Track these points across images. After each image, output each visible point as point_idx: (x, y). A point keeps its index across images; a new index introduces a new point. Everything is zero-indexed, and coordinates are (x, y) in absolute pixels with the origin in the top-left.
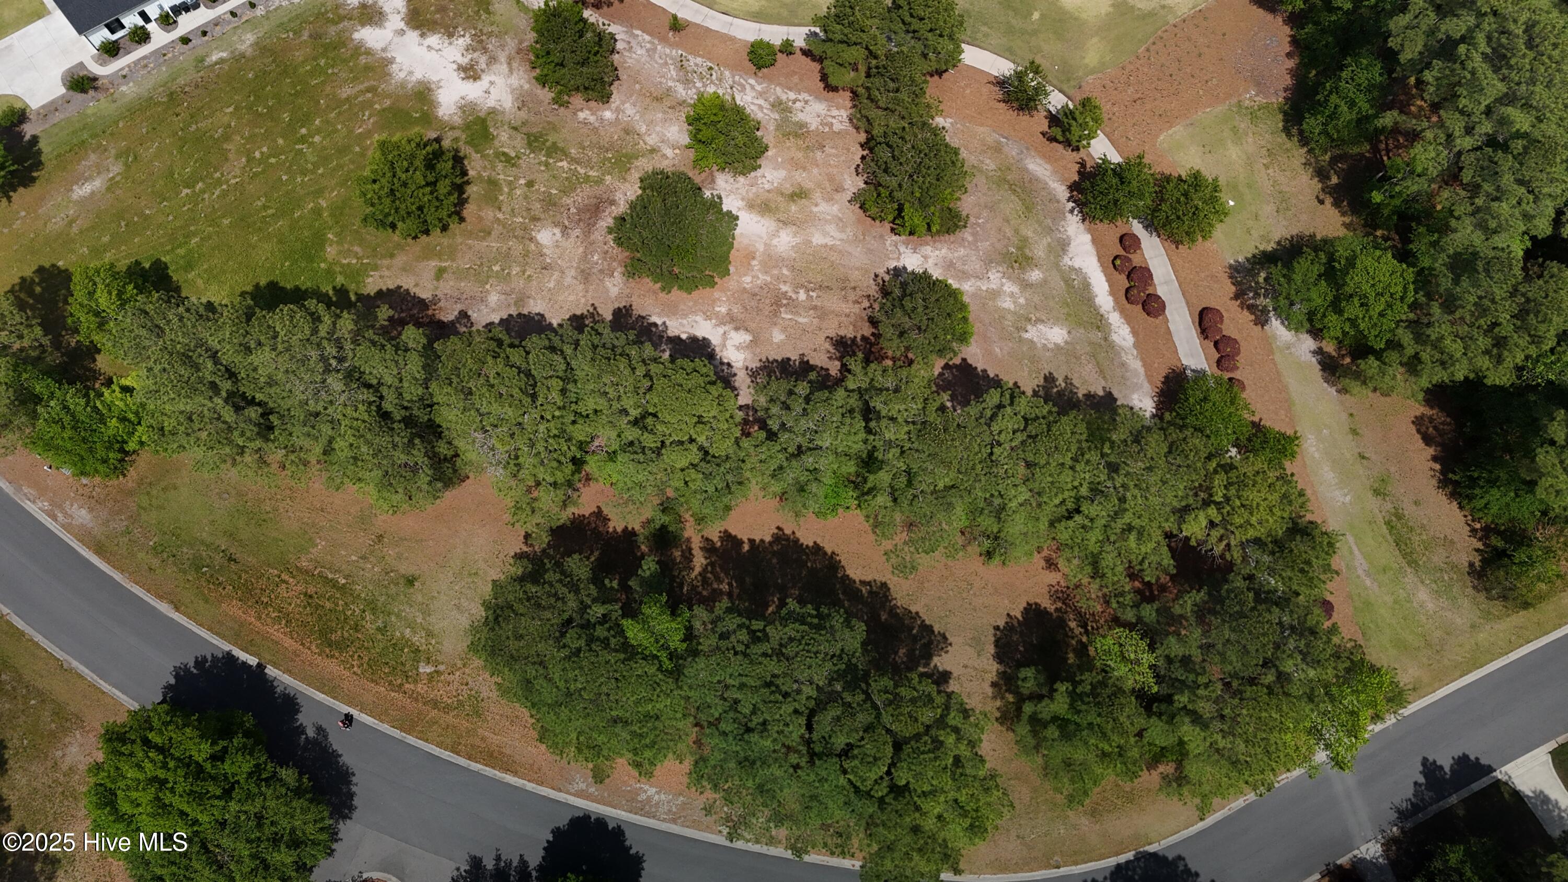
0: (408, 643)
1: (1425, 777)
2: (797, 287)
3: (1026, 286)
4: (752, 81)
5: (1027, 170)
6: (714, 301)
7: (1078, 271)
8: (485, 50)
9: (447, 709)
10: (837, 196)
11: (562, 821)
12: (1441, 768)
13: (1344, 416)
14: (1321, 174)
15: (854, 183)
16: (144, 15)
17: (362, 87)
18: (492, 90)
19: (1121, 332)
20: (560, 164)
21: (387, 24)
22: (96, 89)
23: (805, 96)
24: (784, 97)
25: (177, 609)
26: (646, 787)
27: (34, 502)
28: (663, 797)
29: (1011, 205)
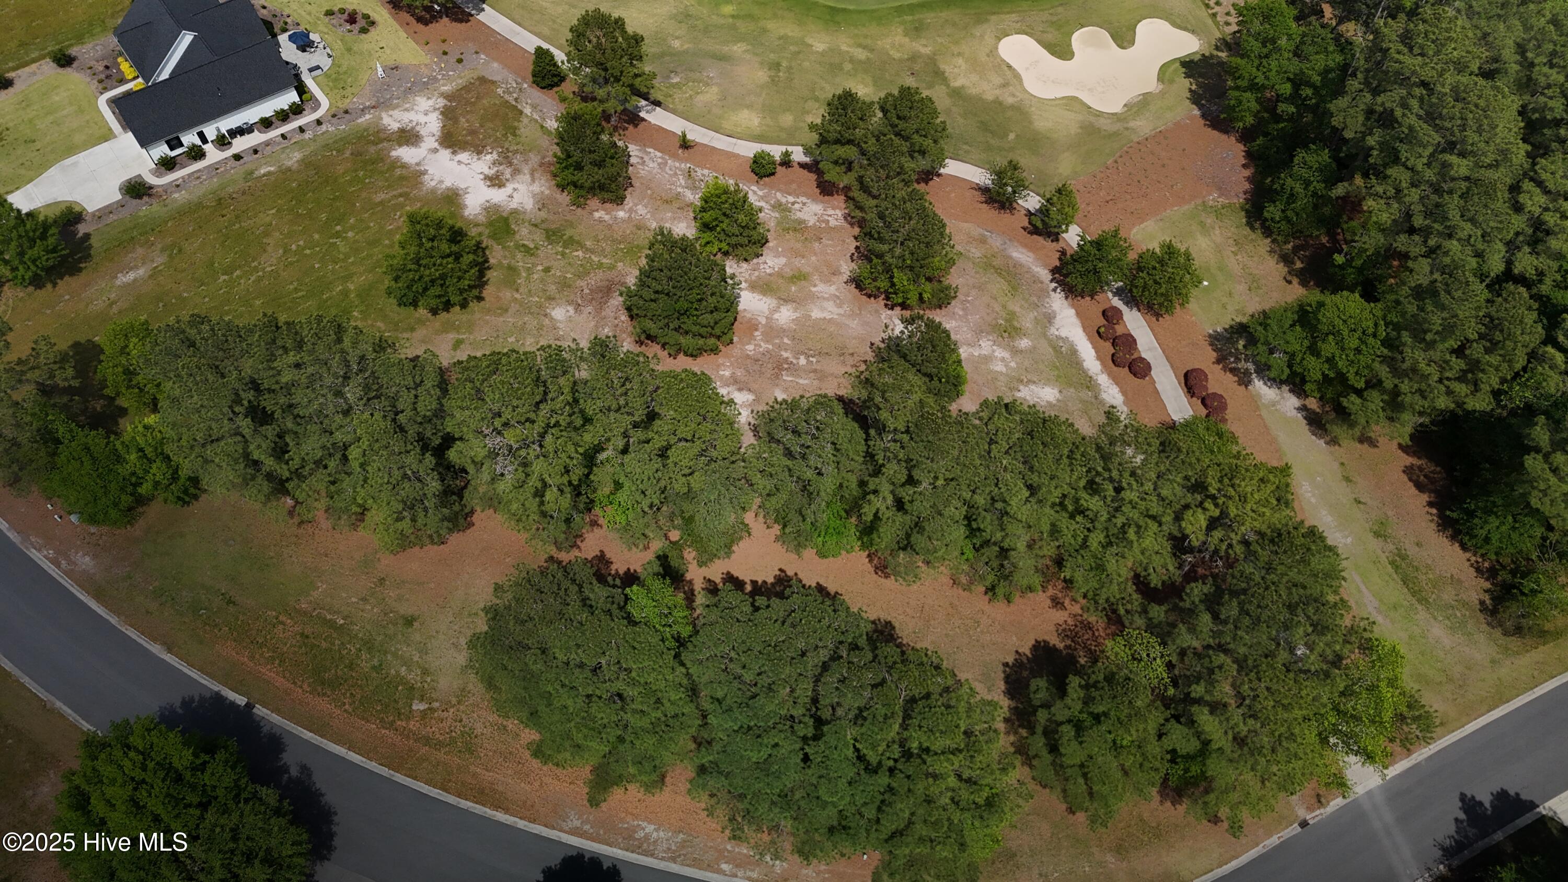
0: (403, 681)
1: (1465, 812)
2: (797, 354)
3: (1015, 352)
4: (754, 188)
5: (1011, 257)
6: (718, 366)
7: (1065, 340)
8: (510, 164)
9: (440, 745)
10: (834, 279)
11: (554, 861)
12: (1481, 804)
13: (1336, 465)
14: (1286, 259)
15: (847, 268)
16: (201, 135)
17: (395, 193)
18: (515, 195)
19: (1110, 391)
20: (576, 254)
21: (422, 145)
22: (150, 195)
23: (804, 199)
24: (784, 200)
25: (170, 650)
26: (644, 824)
27: (39, 550)
28: (662, 834)
29: (998, 285)
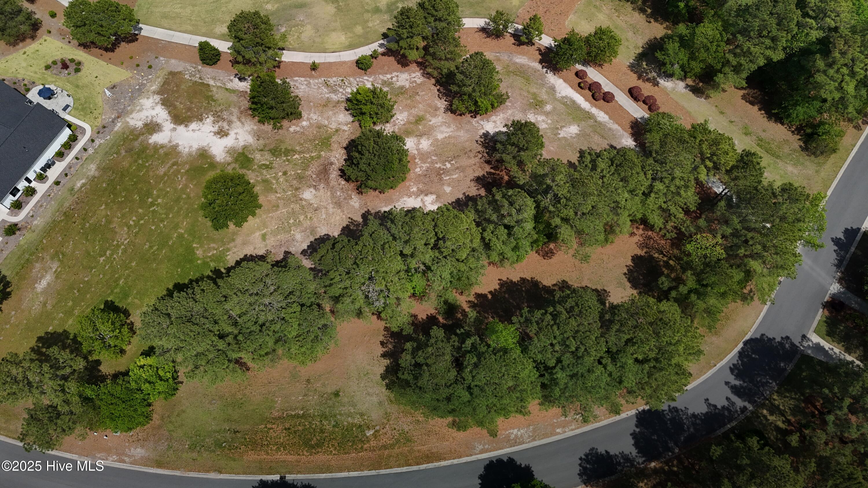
0: (353, 425)
1: (836, 245)
2: (443, 163)
3: (547, 114)
4: (366, 78)
5: (516, 63)
6: (408, 187)
7: (566, 97)
8: (224, 120)
9: (392, 446)
10: (438, 113)
11: (481, 471)
12: (840, 239)
13: (714, 108)
14: (642, 10)
15: (442, 104)
16: (28, 180)
17: (169, 165)
18: (238, 137)
19: (601, 115)
20: (295, 157)
21: (164, 129)
22: (19, 229)
23: (395, 74)
24: (385, 79)
25: (221, 472)
26: (512, 431)
28: (522, 431)
29: (519, 82)
